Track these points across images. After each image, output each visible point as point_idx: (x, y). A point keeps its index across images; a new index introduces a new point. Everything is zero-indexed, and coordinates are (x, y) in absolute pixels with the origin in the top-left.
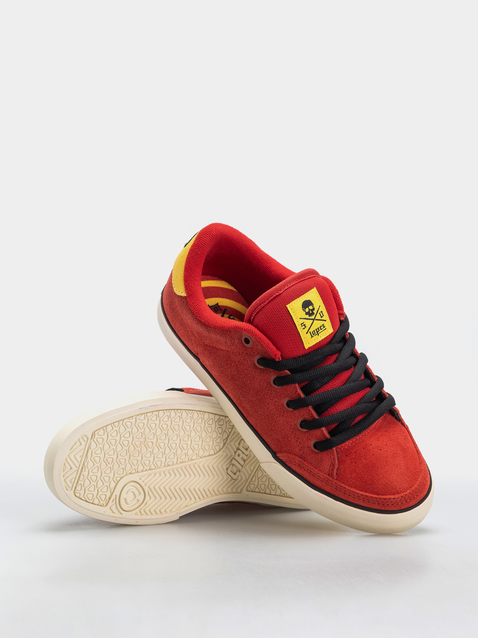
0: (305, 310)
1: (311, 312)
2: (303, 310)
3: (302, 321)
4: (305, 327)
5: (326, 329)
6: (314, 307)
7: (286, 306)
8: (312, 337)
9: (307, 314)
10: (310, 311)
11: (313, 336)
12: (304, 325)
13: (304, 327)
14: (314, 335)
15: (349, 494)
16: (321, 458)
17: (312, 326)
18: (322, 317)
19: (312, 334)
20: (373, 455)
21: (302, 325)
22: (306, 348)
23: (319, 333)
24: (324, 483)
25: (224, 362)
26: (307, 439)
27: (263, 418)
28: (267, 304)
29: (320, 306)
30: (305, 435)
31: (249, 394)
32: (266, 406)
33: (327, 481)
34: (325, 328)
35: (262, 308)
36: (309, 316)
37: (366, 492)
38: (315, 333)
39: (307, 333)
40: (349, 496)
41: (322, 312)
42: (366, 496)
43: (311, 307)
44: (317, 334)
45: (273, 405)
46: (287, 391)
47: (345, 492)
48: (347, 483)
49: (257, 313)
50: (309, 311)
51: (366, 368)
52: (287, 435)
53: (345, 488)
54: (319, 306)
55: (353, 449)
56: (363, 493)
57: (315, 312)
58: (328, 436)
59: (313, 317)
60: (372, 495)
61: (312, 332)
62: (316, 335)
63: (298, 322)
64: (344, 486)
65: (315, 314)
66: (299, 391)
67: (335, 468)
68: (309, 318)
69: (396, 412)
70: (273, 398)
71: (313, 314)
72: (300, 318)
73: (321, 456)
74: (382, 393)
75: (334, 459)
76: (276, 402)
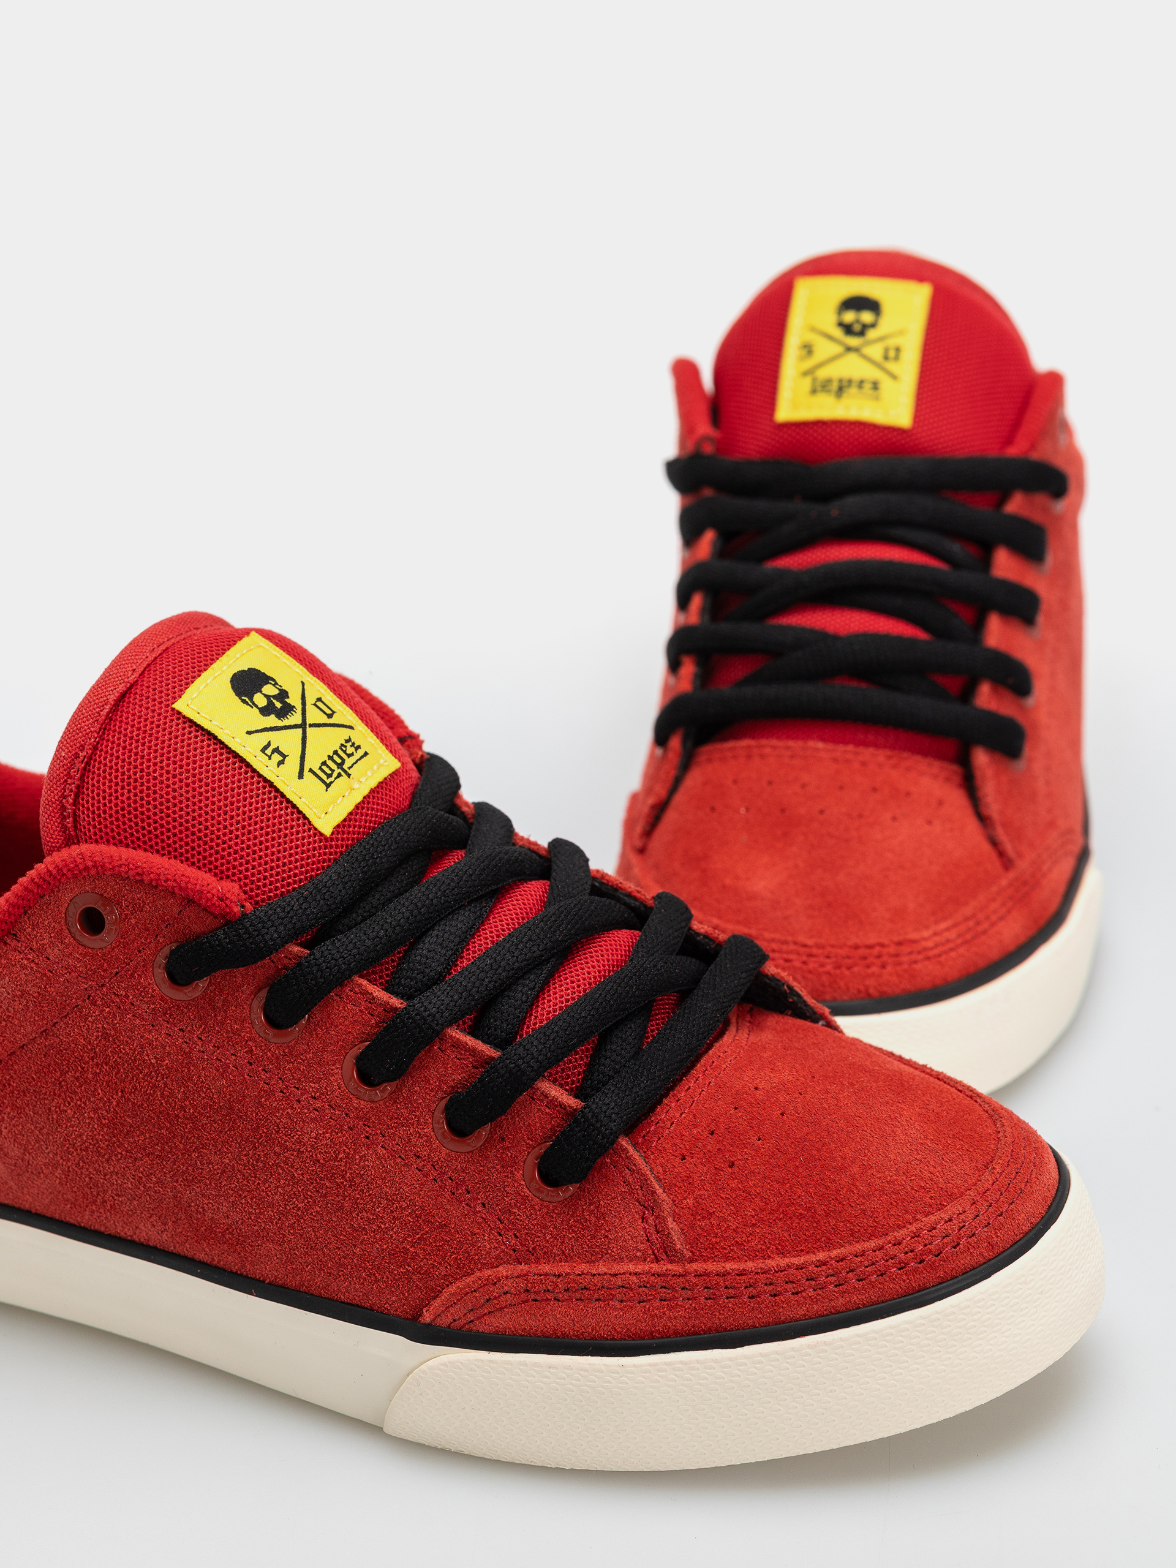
0: (253, 703)
1: (278, 705)
2: (244, 701)
3: (263, 739)
4: (284, 756)
5: (366, 754)
6: (281, 686)
7: (173, 709)
8: (328, 786)
9: (265, 711)
10: (274, 701)
11: (331, 783)
12: (276, 750)
13: (277, 758)
14: (331, 779)
15: (772, 1287)
16: (592, 1212)
17: (307, 750)
18: (330, 716)
19: (324, 777)
20: (782, 1114)
21: (268, 751)
22: (327, 831)
23: (345, 767)
24: (657, 1303)
25: (55, 1094)
26: (503, 1167)
27: (299, 1209)
28: (98, 743)
29: (303, 684)
30: (487, 1157)
31: (204, 1146)
32: (286, 1147)
33: (661, 1287)
34: (360, 752)
35: (88, 764)
36: (280, 719)
37: (829, 1245)
38: (333, 771)
39: (301, 776)
40: (775, 1295)
41: (319, 699)
42: (838, 1262)
43: (269, 690)
44: (343, 773)
45: (313, 1120)
46: (336, 1026)
47: (751, 1289)
48: (740, 1253)
49: (77, 796)
50: (270, 703)
51: (594, 878)
52: (422, 1208)
53: (742, 1275)
54: (301, 685)
55: (695, 1126)
56: (821, 1256)
57: (294, 700)
58: (571, 1102)
59: (295, 718)
60: (859, 1247)
61: (320, 768)
62: (339, 775)
63: (249, 749)
64: (735, 1266)
65: (299, 707)
66: (378, 993)
67: (664, 1219)
68: (280, 723)
69: (783, 984)
70: (298, 1089)
71: (287, 709)
72: (249, 733)
73: (590, 1204)
74: (698, 934)
75: (644, 1183)
76: (315, 1098)
